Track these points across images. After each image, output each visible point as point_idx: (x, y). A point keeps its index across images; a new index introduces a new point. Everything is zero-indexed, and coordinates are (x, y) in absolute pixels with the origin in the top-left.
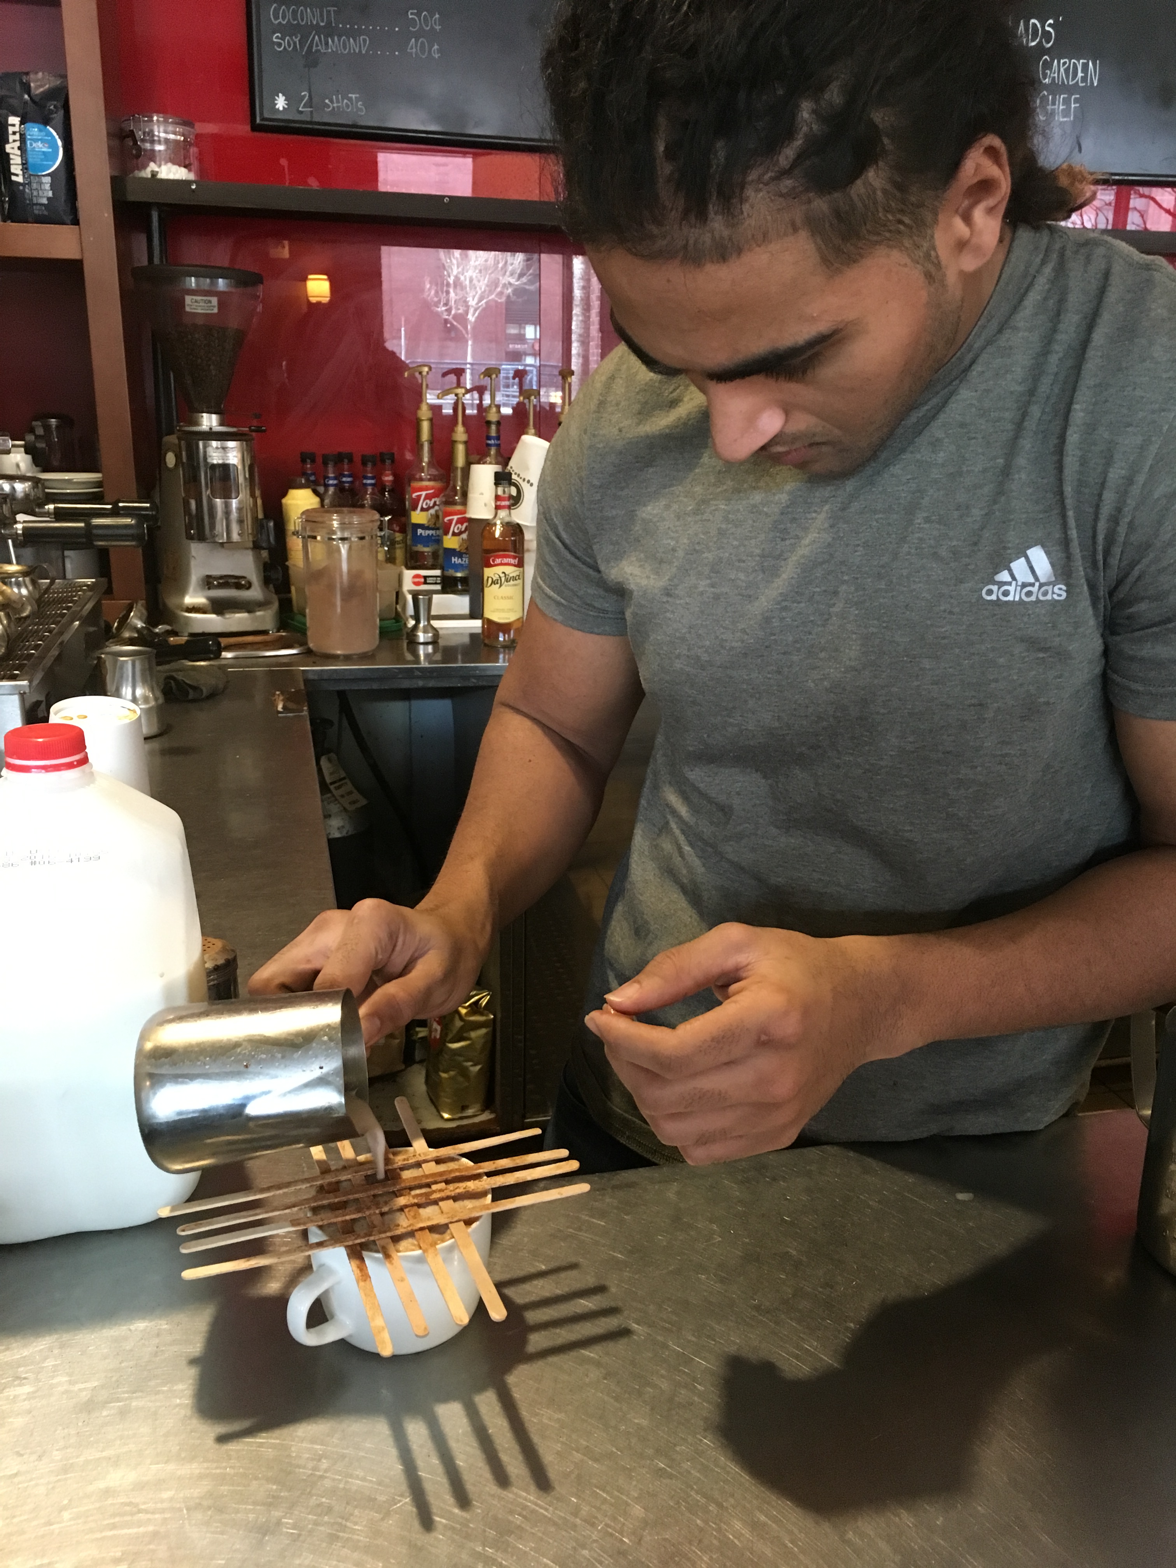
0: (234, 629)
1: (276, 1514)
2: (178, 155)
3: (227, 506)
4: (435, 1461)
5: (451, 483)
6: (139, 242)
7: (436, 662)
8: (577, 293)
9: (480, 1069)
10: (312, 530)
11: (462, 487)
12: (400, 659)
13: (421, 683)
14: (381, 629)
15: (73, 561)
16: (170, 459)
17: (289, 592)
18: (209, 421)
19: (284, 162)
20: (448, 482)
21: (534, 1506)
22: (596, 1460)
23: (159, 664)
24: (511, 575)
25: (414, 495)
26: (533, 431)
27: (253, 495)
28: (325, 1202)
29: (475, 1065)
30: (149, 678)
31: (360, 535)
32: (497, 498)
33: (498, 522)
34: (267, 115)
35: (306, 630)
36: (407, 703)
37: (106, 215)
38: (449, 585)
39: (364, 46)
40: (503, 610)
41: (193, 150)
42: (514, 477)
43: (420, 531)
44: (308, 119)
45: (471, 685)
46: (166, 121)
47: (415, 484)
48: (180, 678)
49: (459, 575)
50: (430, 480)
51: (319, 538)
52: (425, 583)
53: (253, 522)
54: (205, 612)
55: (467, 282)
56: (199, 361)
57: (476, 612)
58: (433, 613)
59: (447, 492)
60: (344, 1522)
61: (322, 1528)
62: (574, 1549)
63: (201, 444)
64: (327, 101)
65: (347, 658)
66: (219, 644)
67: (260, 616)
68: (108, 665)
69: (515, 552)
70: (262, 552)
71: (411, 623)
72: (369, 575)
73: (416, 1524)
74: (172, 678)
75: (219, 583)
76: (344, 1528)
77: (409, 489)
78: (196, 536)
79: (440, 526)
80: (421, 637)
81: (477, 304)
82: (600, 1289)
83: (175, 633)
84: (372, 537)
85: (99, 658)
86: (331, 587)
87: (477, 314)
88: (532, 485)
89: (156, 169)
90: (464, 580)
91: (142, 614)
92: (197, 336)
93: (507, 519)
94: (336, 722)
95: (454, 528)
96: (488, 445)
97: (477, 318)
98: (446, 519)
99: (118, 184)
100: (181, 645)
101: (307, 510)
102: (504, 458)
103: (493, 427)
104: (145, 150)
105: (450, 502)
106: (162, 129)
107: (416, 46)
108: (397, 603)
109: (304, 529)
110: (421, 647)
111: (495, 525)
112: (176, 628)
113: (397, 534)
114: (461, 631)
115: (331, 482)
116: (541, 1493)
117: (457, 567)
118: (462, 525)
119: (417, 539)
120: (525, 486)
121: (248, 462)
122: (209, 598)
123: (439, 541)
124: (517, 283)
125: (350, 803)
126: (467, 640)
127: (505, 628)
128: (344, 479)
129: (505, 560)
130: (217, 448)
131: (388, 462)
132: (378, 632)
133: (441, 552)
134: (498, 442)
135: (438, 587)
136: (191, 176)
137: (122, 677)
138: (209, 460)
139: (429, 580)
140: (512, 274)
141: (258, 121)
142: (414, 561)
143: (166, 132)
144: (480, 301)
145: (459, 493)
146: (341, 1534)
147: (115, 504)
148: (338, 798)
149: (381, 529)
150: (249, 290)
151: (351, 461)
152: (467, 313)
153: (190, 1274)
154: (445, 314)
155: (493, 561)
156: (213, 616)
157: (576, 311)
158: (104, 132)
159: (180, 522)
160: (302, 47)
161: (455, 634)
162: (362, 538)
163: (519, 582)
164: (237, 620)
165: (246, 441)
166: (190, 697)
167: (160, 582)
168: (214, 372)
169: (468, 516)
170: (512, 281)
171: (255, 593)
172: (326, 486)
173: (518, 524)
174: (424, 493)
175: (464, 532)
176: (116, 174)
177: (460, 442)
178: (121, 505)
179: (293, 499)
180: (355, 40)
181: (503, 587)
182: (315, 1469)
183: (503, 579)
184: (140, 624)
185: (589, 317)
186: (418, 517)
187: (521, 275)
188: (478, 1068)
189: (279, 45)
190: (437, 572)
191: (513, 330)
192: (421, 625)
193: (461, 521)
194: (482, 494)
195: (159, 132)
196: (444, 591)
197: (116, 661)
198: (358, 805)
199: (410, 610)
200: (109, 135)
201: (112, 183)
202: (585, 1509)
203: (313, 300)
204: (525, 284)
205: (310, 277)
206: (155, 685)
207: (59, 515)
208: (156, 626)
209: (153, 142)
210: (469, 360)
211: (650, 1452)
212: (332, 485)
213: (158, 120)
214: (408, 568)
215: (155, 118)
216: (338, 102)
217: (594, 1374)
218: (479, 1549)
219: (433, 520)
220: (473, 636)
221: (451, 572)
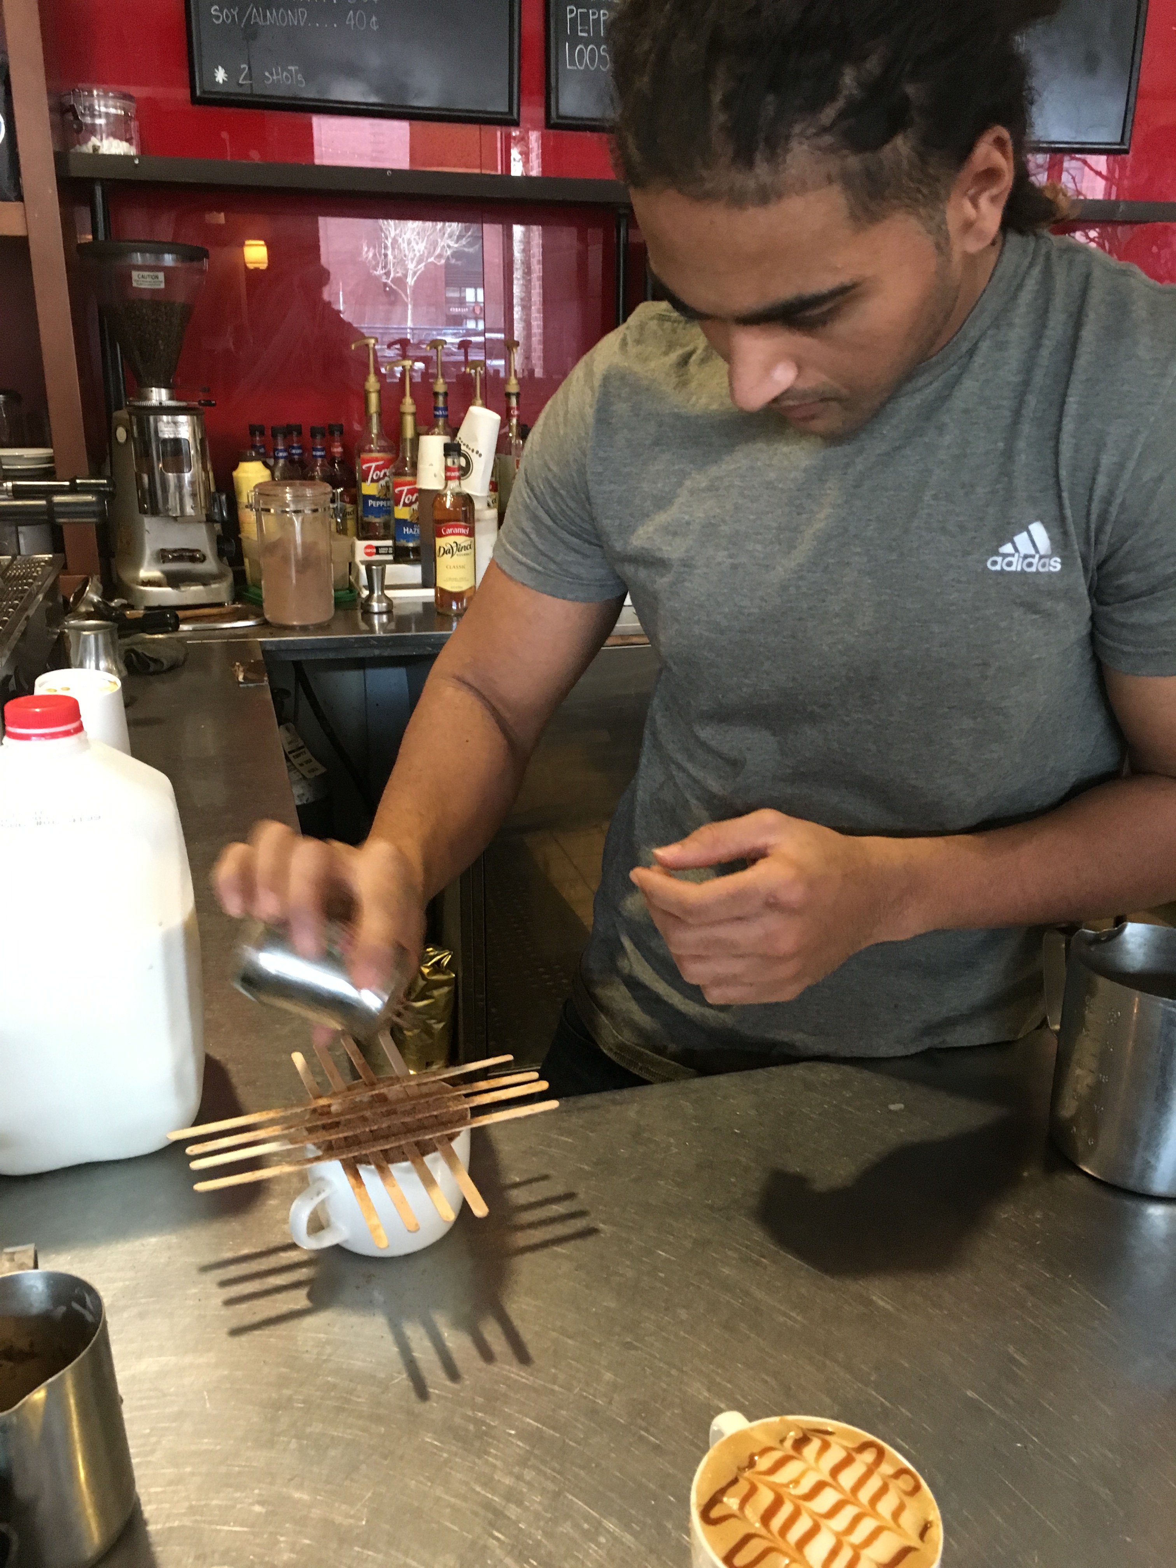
0: (189, 602)
1: (287, 1392)
2: (119, 129)
3: (180, 480)
4: (427, 1343)
5: (401, 455)
6: (83, 214)
7: (392, 631)
8: (518, 255)
9: (443, 1028)
10: (265, 503)
11: (412, 458)
12: (355, 629)
13: (377, 652)
14: (336, 598)
15: (26, 537)
16: (121, 434)
17: (243, 564)
18: (159, 396)
19: (225, 135)
20: (398, 455)
21: (517, 1377)
22: (570, 1337)
23: (120, 637)
24: (463, 545)
25: (364, 467)
26: (479, 401)
27: (204, 468)
28: (319, 1123)
29: (439, 1022)
30: (112, 652)
31: (314, 507)
32: (447, 469)
33: (449, 493)
34: (207, 88)
35: (262, 602)
36: (361, 672)
37: (50, 191)
38: (401, 555)
39: (303, 17)
40: (455, 579)
41: (134, 125)
42: (463, 448)
43: (370, 502)
44: (249, 92)
45: (426, 653)
46: (106, 96)
47: (364, 456)
48: (140, 651)
49: (411, 545)
50: (379, 451)
51: (272, 511)
52: (378, 553)
53: (205, 498)
54: (160, 586)
55: (405, 245)
56: (147, 336)
57: (428, 580)
58: (386, 583)
59: (397, 462)
60: (348, 1396)
61: (329, 1402)
62: (554, 1410)
63: (152, 418)
64: (267, 74)
65: (304, 629)
66: (177, 617)
67: (216, 589)
68: (72, 639)
69: (466, 522)
70: (215, 525)
71: (365, 593)
72: (323, 546)
73: (413, 1396)
74: (133, 651)
75: (173, 557)
76: (348, 1401)
77: (358, 461)
78: (149, 511)
79: (390, 497)
80: (376, 607)
81: (416, 267)
82: (570, 1196)
83: (131, 607)
84: (325, 509)
85: (63, 633)
86: (286, 559)
87: (415, 278)
88: (480, 455)
89: (98, 143)
90: (416, 550)
91: (97, 588)
92: (144, 311)
93: (457, 490)
94: (292, 692)
95: (405, 499)
96: (436, 416)
97: (415, 282)
98: (397, 490)
99: (61, 159)
100: (136, 619)
101: (261, 484)
102: (453, 430)
103: (441, 398)
104: (86, 125)
105: (399, 473)
106: (102, 103)
107: (354, 19)
108: (350, 573)
109: (257, 502)
110: (376, 617)
111: (446, 495)
112: (131, 601)
113: (348, 506)
114: (415, 601)
115: (281, 454)
116: (522, 1366)
117: (408, 538)
118: (412, 495)
119: (368, 510)
120: (474, 457)
121: (199, 436)
122: (164, 572)
123: (389, 512)
124: (456, 246)
125: (309, 772)
126: (420, 609)
127: (458, 596)
128: (294, 451)
129: (457, 530)
130: (168, 423)
131: (337, 434)
132: (333, 602)
133: (392, 522)
134: (446, 413)
135: (390, 557)
136: (132, 151)
137: (85, 650)
138: (161, 435)
139: (381, 551)
140: (450, 236)
141: (198, 93)
142: (365, 532)
143: (106, 106)
144: (419, 263)
145: (409, 464)
146: (346, 1406)
147: (72, 481)
148: (297, 766)
149: (333, 501)
150: (195, 264)
151: (300, 433)
152: (406, 276)
153: (202, 1186)
154: (384, 277)
155: (445, 531)
156: (169, 589)
157: (517, 275)
158: (46, 109)
159: (133, 497)
160: (240, 20)
161: (408, 603)
162: (315, 511)
163: (470, 551)
164: (192, 593)
165: (197, 415)
166: (152, 669)
167: (114, 557)
168: (162, 347)
169: (418, 486)
170: (452, 244)
171: (210, 565)
172: (276, 459)
173: (468, 494)
174: (374, 465)
175: (415, 502)
176: (57, 150)
177: (409, 414)
178: (78, 481)
179: (246, 472)
180: (293, 13)
181: (455, 556)
182: (319, 1354)
183: (455, 549)
184: (96, 599)
185: (530, 281)
186: (369, 488)
187: (460, 238)
188: (441, 1025)
189: (218, 18)
190: (389, 543)
191: (453, 294)
192: (375, 595)
193: (411, 492)
194: (432, 465)
195: (99, 106)
196: (396, 561)
197: (79, 636)
198: (318, 773)
199: (364, 580)
200: (51, 110)
201: (55, 157)
202: (561, 1376)
203: (251, 266)
204: (464, 246)
205: (248, 242)
206: (118, 659)
207: (18, 493)
208: (112, 600)
209: (93, 116)
210: (410, 324)
211: (617, 1329)
212: (282, 457)
213: (98, 95)
214: (360, 539)
215: (95, 93)
216: (277, 74)
217: (566, 1267)
218: (470, 1413)
219: (384, 492)
220: (426, 605)
221: (402, 543)
